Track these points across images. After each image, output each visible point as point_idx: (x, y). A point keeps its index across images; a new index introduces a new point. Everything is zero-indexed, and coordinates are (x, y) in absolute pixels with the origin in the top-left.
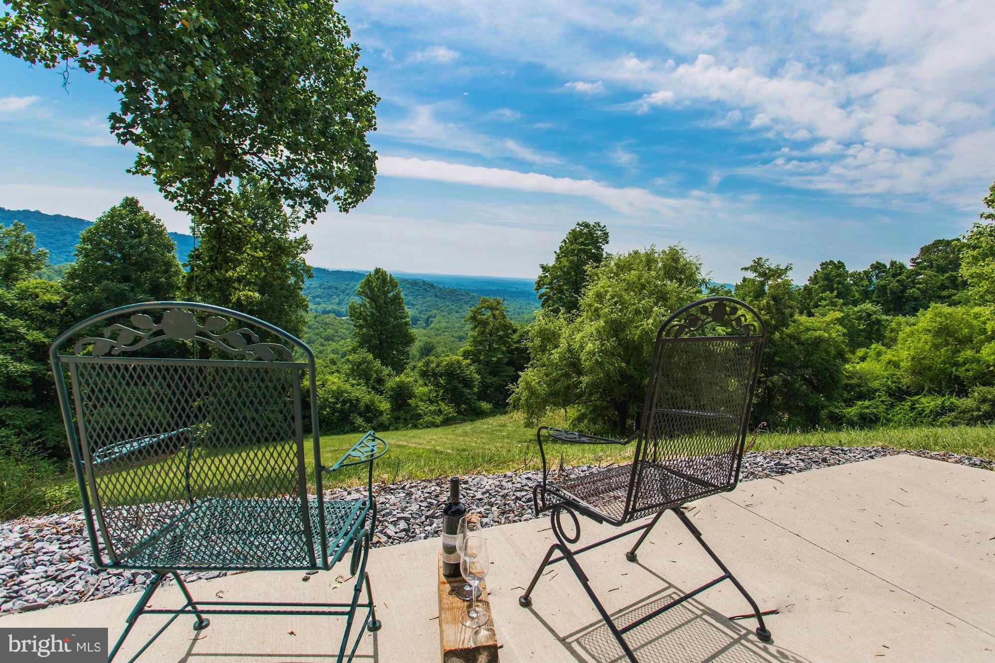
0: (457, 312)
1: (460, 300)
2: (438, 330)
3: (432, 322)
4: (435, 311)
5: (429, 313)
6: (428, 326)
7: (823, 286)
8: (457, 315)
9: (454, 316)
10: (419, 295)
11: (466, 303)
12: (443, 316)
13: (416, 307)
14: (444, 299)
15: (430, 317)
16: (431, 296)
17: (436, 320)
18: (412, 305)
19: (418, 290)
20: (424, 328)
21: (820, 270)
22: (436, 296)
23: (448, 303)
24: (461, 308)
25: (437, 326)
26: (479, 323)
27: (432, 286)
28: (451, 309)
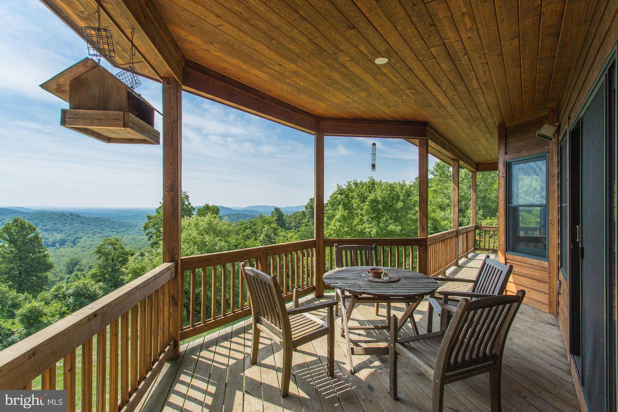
0: (100, 233)
1: (103, 224)
2: (84, 247)
3: (78, 242)
4: (82, 234)
5: (76, 236)
6: (75, 245)
7: (310, 211)
8: (100, 235)
9: (98, 236)
10: (67, 223)
11: (108, 227)
12: (89, 237)
13: (64, 232)
14: (89, 224)
15: (78, 238)
16: (78, 223)
17: (82, 240)
18: (60, 230)
19: (66, 220)
20: (72, 247)
21: (309, 202)
22: (82, 223)
23: (93, 228)
24: (103, 230)
25: (83, 245)
26: (103, 254)
27: (78, 216)
28: (95, 232)
